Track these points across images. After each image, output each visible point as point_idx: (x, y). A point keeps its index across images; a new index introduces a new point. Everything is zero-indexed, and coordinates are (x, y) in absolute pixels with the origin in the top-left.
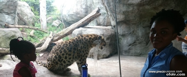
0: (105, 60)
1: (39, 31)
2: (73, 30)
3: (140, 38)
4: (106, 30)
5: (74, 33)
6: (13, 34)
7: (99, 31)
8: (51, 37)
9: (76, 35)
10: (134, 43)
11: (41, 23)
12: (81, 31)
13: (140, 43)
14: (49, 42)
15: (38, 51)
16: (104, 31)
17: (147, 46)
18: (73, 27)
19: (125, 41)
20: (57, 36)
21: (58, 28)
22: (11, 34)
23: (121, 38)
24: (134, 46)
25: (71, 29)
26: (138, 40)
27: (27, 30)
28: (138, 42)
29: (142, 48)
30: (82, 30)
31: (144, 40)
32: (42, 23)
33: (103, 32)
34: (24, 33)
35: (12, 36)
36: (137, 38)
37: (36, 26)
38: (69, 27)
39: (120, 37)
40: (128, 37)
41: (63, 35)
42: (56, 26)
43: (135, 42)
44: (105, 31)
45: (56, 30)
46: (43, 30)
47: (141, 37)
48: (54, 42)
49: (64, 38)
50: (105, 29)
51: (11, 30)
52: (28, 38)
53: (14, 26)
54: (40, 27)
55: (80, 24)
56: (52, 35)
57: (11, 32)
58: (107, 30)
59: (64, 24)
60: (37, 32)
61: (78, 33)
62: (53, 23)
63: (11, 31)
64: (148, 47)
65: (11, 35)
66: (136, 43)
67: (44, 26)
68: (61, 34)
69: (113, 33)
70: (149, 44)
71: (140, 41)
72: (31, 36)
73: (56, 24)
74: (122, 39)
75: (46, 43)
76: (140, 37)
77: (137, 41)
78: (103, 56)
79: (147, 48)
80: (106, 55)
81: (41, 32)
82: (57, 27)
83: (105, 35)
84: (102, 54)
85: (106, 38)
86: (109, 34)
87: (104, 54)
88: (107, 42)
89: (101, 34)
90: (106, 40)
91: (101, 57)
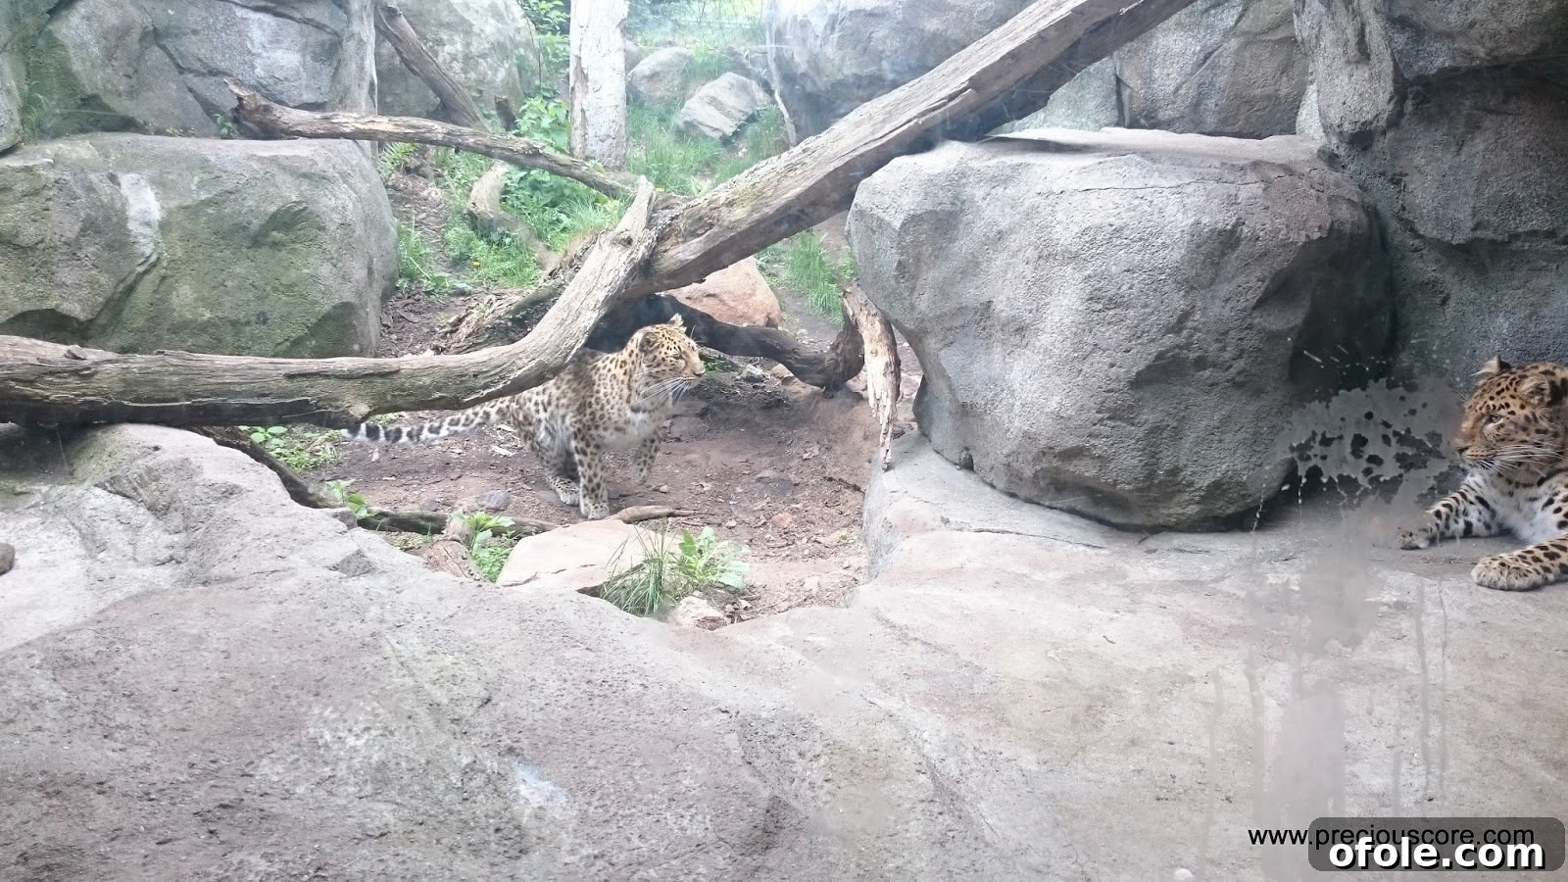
0: (1227, 550)
1: (546, 177)
2: (869, 172)
4: (1268, 183)
5: (877, 199)
6: (290, 192)
7: (1178, 190)
8: (629, 242)
9: (897, 224)
11: (579, 94)
12: (958, 178)
14: (601, 295)
15: (472, 390)
16: (1243, 195)
18: (865, 131)
19: (1501, 325)
20: (694, 234)
21: (736, 149)
22: (266, 198)
23: (1429, 287)
25: (839, 163)
27: (460, 160)
30: (963, 175)
32: (581, 100)
33: (1232, 201)
34: (425, 193)
35: (274, 216)
37: (524, 124)
38: (824, 136)
39: (1422, 269)
40: (1544, 281)
41: (759, 222)
42: (716, 135)
44: (1256, 189)
45: (707, 167)
46: (585, 169)
48: (673, 292)
49: (779, 245)
50: (1256, 165)
51: (274, 160)
52: (450, 235)
53: (318, 115)
54: (561, 140)
55: (952, 97)
56: (650, 223)
57: (268, 178)
58: (1273, 175)
59: (786, 116)
60: (536, 186)
61: (910, 203)
62: (688, 103)
63: (275, 170)
65: (273, 209)
67: (603, 131)
68: (739, 213)
69: (1345, 213)
72: (473, 220)
73: (712, 110)
74: (1461, 291)
75: (576, 305)
78: (1203, 500)
80: (1243, 484)
81: (563, 181)
82: (726, 141)
83: (1257, 239)
84: (1195, 478)
85: (1263, 281)
86: (1307, 236)
87: (1219, 474)
88: (1264, 324)
89: (1202, 226)
90: (1261, 303)
91: (1181, 511)
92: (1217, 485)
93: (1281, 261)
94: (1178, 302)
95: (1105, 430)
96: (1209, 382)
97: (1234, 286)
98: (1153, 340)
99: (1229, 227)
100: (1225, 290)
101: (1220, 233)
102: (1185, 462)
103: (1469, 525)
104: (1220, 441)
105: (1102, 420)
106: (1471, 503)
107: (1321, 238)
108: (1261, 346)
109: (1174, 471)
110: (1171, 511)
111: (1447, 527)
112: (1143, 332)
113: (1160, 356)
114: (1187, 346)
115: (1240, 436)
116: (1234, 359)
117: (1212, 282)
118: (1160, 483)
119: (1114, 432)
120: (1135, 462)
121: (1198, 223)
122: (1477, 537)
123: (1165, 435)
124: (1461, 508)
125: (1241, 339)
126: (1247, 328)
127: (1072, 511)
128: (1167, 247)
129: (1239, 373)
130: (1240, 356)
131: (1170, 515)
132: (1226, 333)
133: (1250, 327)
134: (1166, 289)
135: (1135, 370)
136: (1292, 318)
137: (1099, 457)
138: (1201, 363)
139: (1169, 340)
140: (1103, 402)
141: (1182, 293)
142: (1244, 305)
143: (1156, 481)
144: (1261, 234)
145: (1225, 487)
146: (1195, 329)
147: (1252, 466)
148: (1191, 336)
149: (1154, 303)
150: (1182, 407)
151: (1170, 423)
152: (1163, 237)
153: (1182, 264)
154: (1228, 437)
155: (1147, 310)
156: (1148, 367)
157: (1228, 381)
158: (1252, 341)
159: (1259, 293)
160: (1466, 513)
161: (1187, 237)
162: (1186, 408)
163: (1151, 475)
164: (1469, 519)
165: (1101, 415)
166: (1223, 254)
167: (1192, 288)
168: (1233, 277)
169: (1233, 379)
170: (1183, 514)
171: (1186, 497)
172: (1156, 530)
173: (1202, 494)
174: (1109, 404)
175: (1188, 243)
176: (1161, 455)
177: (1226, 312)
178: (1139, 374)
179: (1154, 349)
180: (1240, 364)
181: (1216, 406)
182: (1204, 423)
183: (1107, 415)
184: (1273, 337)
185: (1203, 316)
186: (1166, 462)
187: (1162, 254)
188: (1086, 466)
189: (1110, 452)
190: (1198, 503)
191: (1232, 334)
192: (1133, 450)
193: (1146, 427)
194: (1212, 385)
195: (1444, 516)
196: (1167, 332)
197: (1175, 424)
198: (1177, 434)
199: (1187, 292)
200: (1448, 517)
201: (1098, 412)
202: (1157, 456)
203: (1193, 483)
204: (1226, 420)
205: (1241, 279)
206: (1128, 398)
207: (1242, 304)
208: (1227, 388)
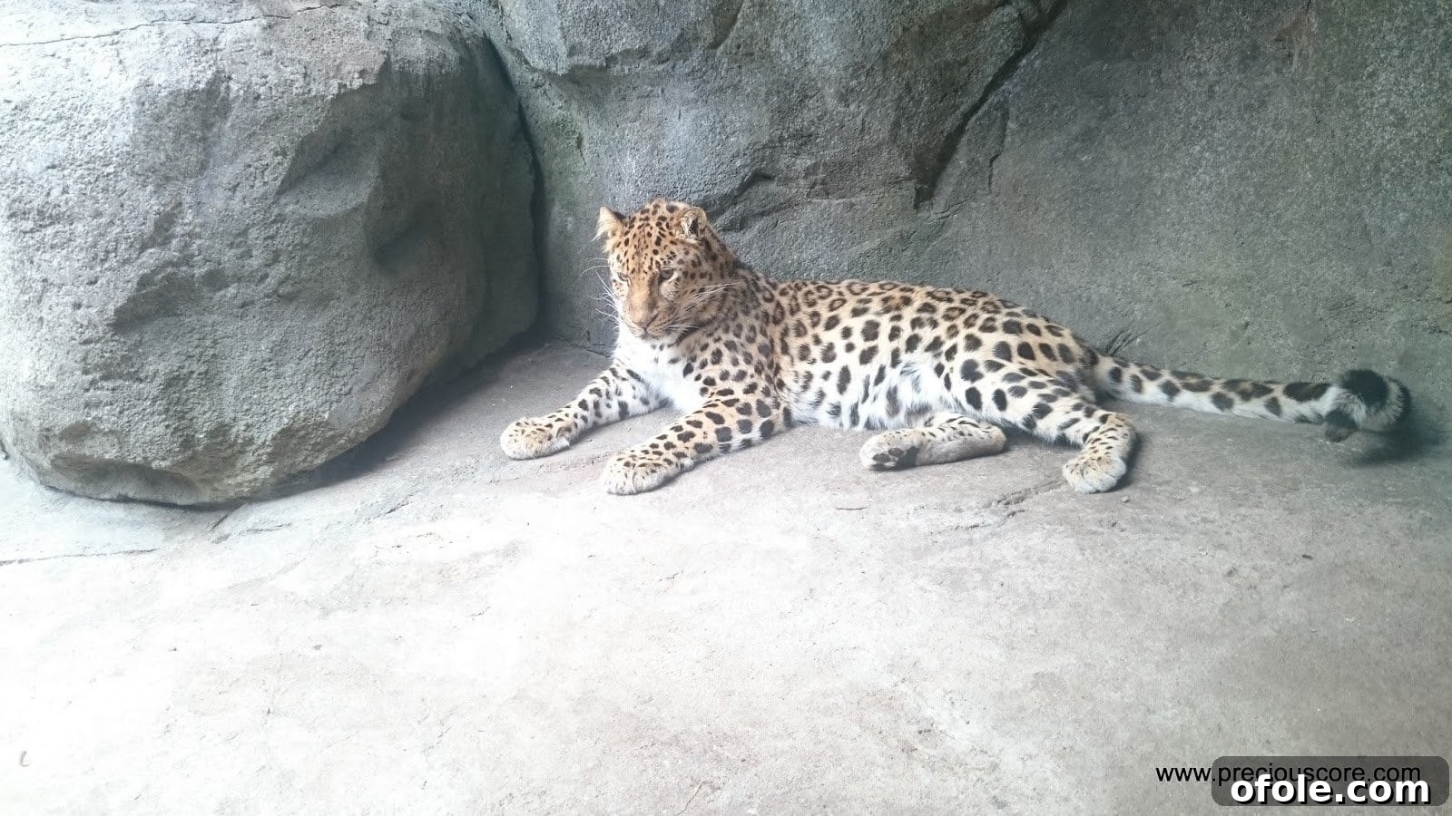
3: (831, 102)
4: (280, 18)
7: (114, 38)
10: (746, 186)
13: (831, 179)
17: (932, 214)
19: (630, 164)
23: (561, 128)
24: (758, 225)
26: (804, 139)
28: (804, 162)
29: (867, 245)
31: (880, 129)
36: (783, 114)
39: (549, 107)
40: (655, 109)
43: (759, 177)
47: (844, 98)
58: (297, 7)
64: (942, 226)
66: (773, 187)
69: (418, 49)
70: (947, 189)
71: (828, 155)
74: (590, 129)
76: (830, 91)
77: (784, 161)
78: (273, 457)
79: (929, 239)
80: (325, 424)
83: (258, 97)
84: (254, 432)
85: (284, 154)
86: (341, 86)
87: (286, 420)
88: (302, 211)
89: (155, 88)
90: (291, 183)
91: (251, 477)
92: (287, 433)
93: (307, 123)
94: (149, 203)
95: (104, 395)
96: (237, 302)
97: (241, 167)
98: (126, 262)
99: (202, 86)
100: (227, 174)
101: (190, 95)
102: (232, 415)
103: (623, 406)
104: (277, 377)
105: (93, 382)
106: (624, 379)
107: (364, 87)
108: (306, 240)
109: (221, 430)
110: (239, 479)
111: (598, 415)
112: (107, 252)
113: (144, 282)
114: (187, 260)
115: (307, 363)
116: (268, 266)
117: (203, 166)
118: (207, 448)
119: (118, 394)
120: (160, 429)
121: (147, 84)
122: (635, 416)
123: (191, 386)
124: (612, 389)
125: (272, 238)
126: (275, 222)
127: (124, 500)
128: (105, 125)
129: (281, 283)
130: (276, 260)
131: (240, 485)
132: (244, 233)
133: (280, 219)
134: (121, 185)
135: (111, 308)
136: (351, 195)
137: (112, 432)
138: (216, 279)
139: (151, 257)
140: (85, 359)
141: (150, 188)
142: (262, 190)
143: (200, 448)
144: (262, 90)
145: (302, 433)
146: (191, 235)
147: (335, 398)
148: (187, 246)
149: (108, 209)
150: (208, 343)
151: (194, 367)
152: (94, 110)
153: (136, 147)
154: (288, 369)
155: (103, 220)
156: (129, 300)
157: (268, 296)
158: (287, 237)
159: (282, 172)
160: (618, 393)
161: (133, 108)
162: (215, 342)
163: (188, 443)
164: (622, 399)
165: (90, 377)
166: (207, 126)
167: (167, 179)
168: (235, 155)
169: (275, 291)
170: (256, 479)
171: (250, 458)
172: (232, 505)
173: (269, 450)
174: (94, 360)
175: (137, 115)
176: (194, 413)
177: (236, 205)
178: (118, 311)
179: (132, 273)
180: (279, 271)
181: (259, 331)
182: (247, 357)
183: (98, 375)
184: (322, 227)
185: (197, 214)
186: (204, 422)
187: (98, 136)
188: (101, 444)
189: (121, 422)
190: (268, 462)
191: (253, 233)
192: (152, 414)
193: (158, 380)
194: (244, 305)
195: (591, 405)
196: (143, 248)
197: (203, 369)
198: (210, 380)
199: (159, 186)
200: (596, 405)
201: (86, 372)
202: (188, 416)
203: (251, 440)
204: (279, 349)
205: (248, 156)
206: (116, 347)
207: (259, 189)
208: (270, 304)
